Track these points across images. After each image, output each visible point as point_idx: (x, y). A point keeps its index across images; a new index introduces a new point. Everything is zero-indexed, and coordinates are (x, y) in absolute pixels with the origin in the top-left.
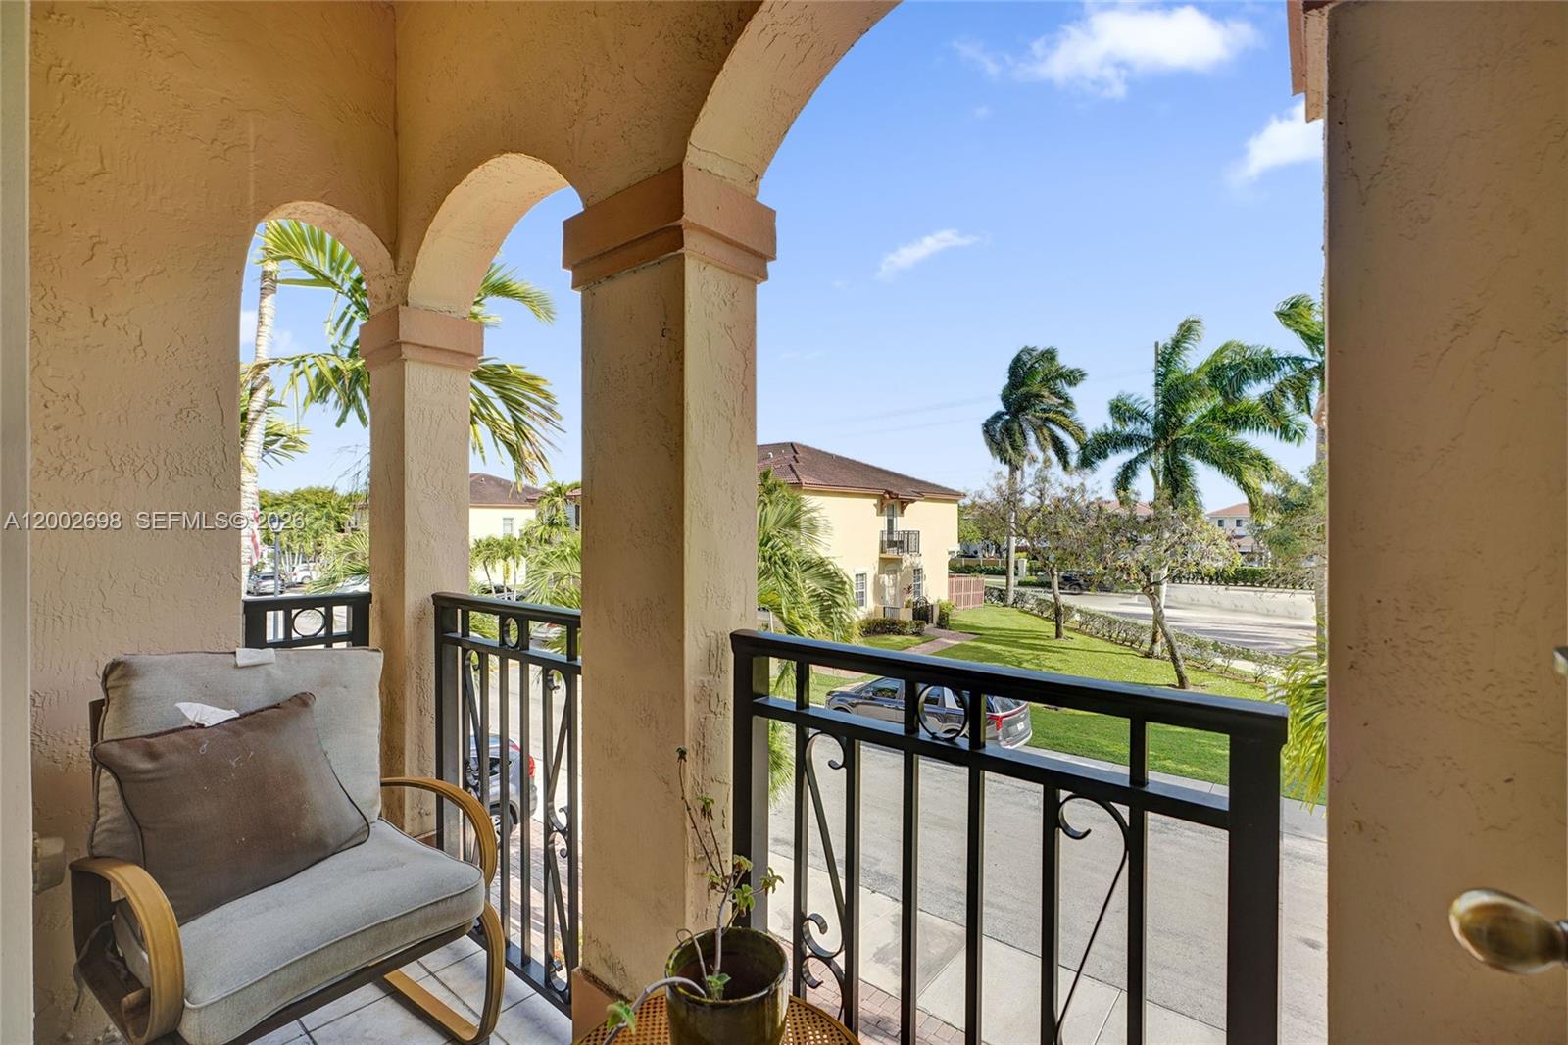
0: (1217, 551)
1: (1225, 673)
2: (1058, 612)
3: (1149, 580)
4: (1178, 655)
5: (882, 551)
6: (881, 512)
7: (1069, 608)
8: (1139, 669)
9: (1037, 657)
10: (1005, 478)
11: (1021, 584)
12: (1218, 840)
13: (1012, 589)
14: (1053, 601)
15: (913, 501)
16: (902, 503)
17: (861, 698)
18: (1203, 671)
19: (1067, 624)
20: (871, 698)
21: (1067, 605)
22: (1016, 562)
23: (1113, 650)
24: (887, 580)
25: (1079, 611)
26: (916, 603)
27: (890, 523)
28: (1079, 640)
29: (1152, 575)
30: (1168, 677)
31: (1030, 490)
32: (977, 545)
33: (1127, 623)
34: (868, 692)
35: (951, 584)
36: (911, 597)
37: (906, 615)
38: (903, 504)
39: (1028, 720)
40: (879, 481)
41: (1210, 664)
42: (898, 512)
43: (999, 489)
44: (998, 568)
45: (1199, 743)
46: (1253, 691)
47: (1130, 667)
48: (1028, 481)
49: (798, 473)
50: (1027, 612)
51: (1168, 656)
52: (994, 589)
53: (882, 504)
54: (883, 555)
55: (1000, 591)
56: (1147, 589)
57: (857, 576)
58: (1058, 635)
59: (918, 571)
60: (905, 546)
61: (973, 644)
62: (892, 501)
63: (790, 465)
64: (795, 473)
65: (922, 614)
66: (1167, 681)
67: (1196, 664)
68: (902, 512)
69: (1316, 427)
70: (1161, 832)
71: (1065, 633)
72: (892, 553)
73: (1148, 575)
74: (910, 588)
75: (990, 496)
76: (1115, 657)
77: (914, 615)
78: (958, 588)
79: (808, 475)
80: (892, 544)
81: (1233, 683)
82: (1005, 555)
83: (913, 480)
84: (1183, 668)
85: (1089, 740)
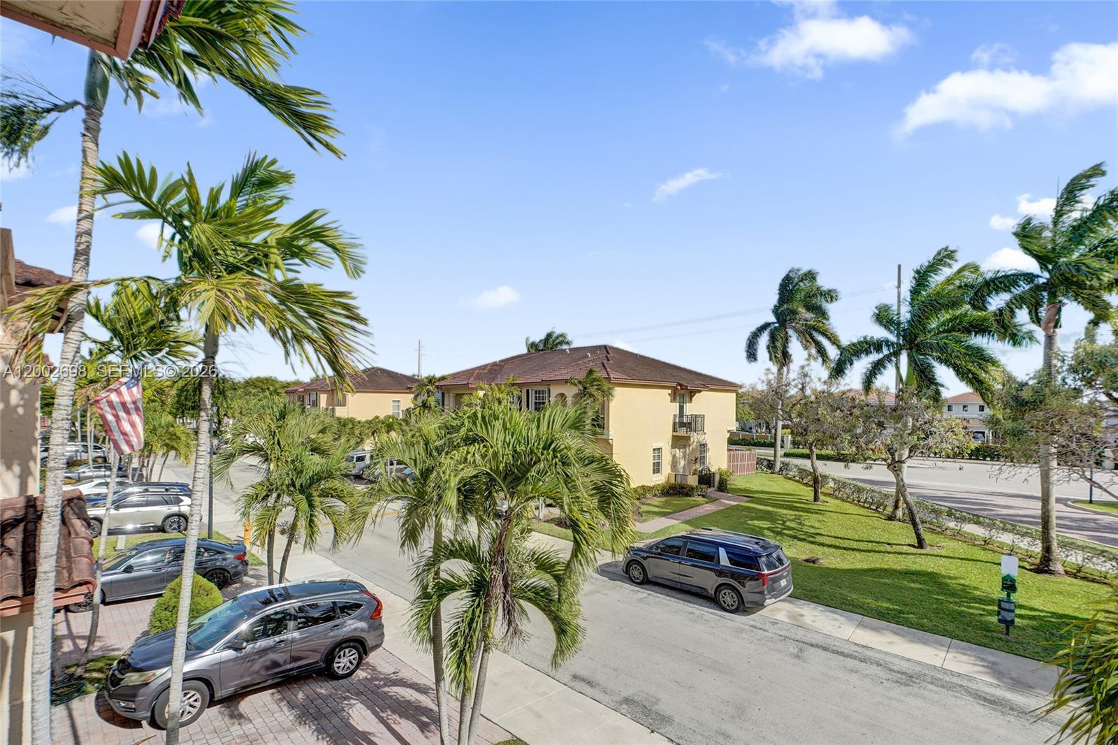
0: (955, 437)
1: (957, 535)
2: (816, 480)
3: (893, 459)
4: (918, 520)
5: (674, 430)
6: (674, 400)
7: (825, 477)
8: (883, 530)
9: (799, 517)
10: (773, 374)
11: (786, 455)
12: (959, 695)
13: (780, 460)
14: (812, 471)
15: (700, 391)
16: (691, 392)
17: (652, 553)
18: (938, 533)
19: (823, 490)
20: (660, 554)
21: (823, 474)
22: (782, 437)
23: (861, 513)
24: (678, 453)
25: (834, 479)
26: (701, 472)
27: (681, 408)
28: (832, 503)
29: (897, 454)
30: (908, 537)
31: (793, 383)
32: (752, 423)
33: (873, 491)
34: (657, 548)
35: (729, 456)
36: (699, 467)
37: (693, 481)
38: (692, 394)
39: (790, 577)
40: (673, 376)
41: (944, 528)
42: (688, 400)
43: (769, 382)
44: (768, 441)
45: (937, 599)
46: (983, 552)
47: (876, 528)
48: (792, 376)
49: (608, 369)
50: (790, 479)
51: (907, 519)
52: (765, 459)
53: (675, 394)
54: (675, 434)
55: (769, 461)
56: (892, 466)
57: (654, 450)
58: (816, 499)
59: (703, 446)
60: (693, 426)
61: (747, 504)
62: (683, 392)
63: (603, 363)
64: (606, 369)
65: (706, 479)
66: (908, 541)
67: (932, 526)
68: (691, 400)
69: (1044, 333)
70: (907, 685)
71: (822, 497)
72: (682, 432)
73: (893, 455)
74: (696, 459)
75: (761, 387)
76: (863, 519)
77: (699, 481)
78: (735, 459)
79: (617, 371)
80: (682, 425)
81: (965, 545)
82: (773, 431)
83: (700, 374)
84: (922, 531)
85: (841, 594)
